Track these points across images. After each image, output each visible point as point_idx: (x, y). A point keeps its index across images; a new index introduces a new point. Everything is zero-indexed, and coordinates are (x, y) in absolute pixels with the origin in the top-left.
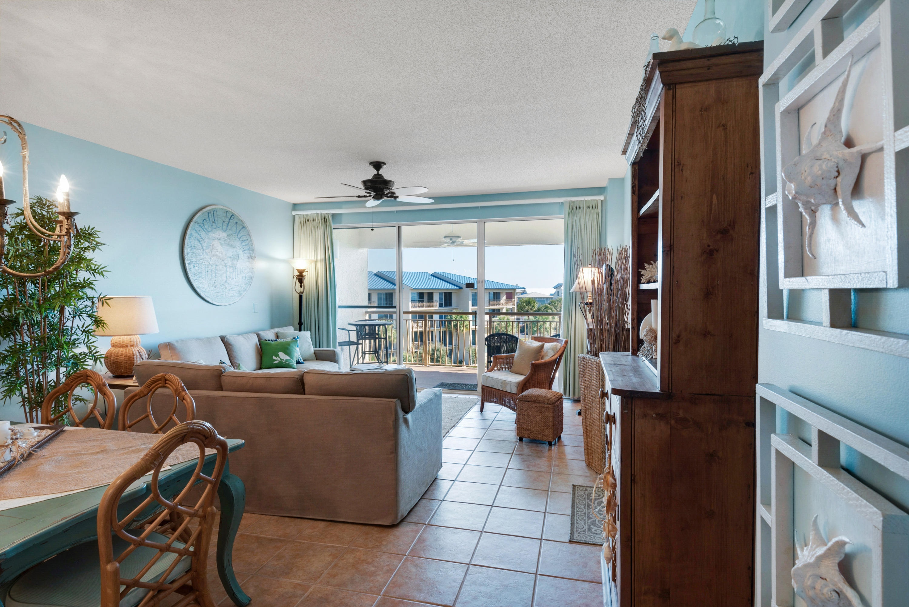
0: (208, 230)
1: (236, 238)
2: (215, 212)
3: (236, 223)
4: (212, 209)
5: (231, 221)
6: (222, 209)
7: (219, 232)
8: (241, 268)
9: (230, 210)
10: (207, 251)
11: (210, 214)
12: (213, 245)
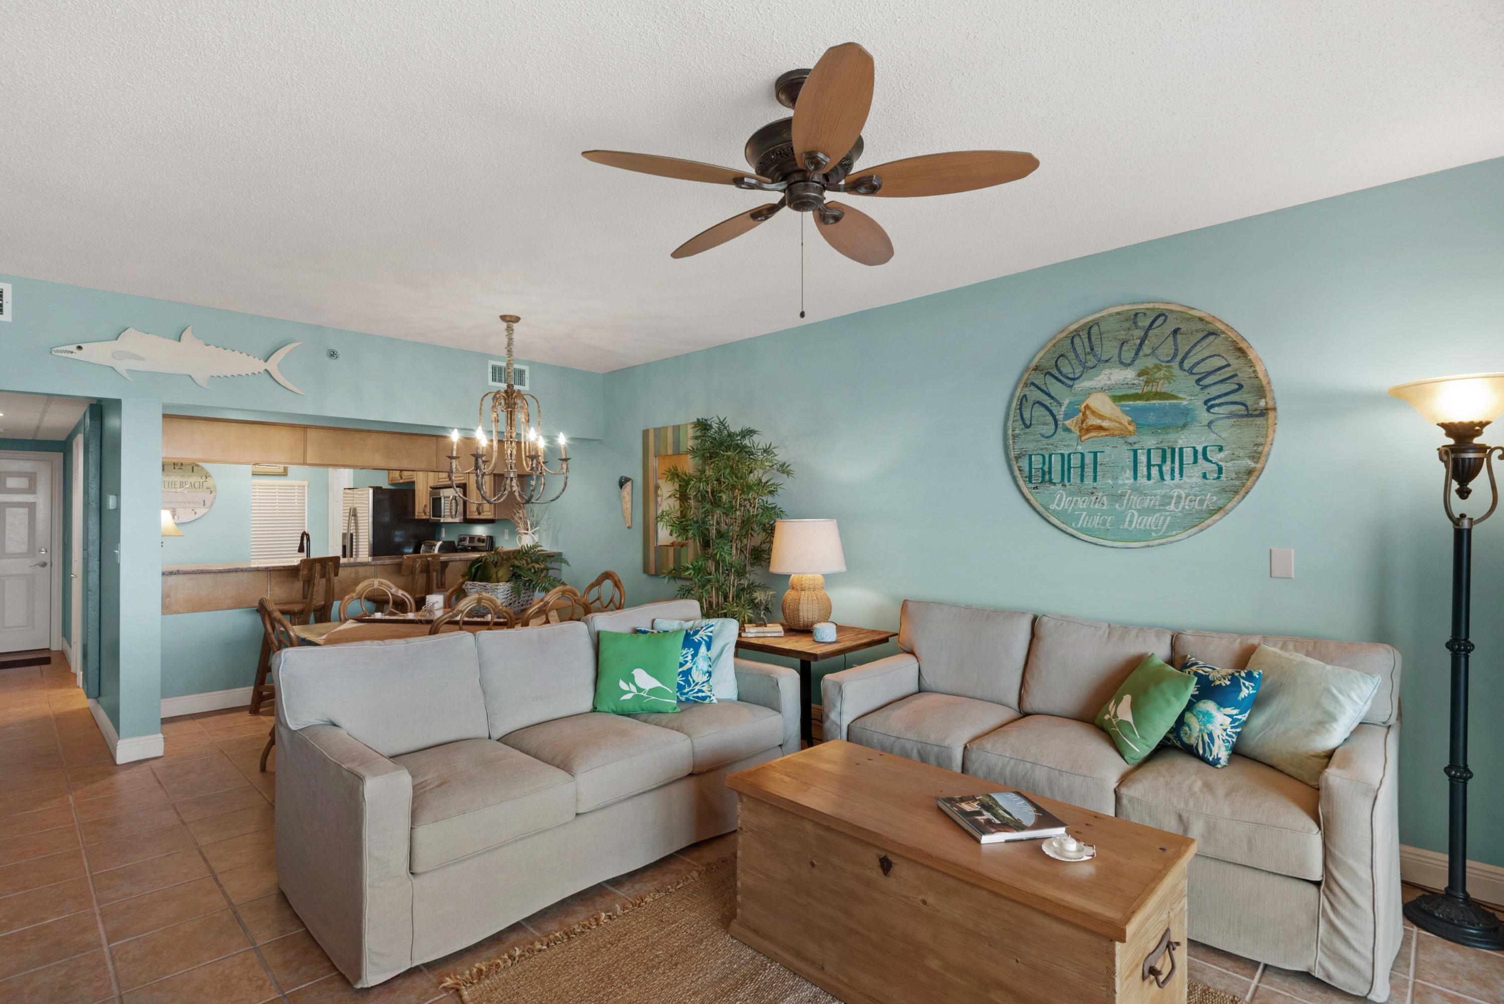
0: (1071, 376)
1: (1176, 371)
2: (1095, 330)
3: (1176, 332)
4: (1084, 325)
5: (1151, 333)
6: (1118, 313)
7: (1107, 371)
8: (1200, 449)
9: (1151, 306)
10: (1067, 423)
11: (1077, 340)
12: (1087, 407)
